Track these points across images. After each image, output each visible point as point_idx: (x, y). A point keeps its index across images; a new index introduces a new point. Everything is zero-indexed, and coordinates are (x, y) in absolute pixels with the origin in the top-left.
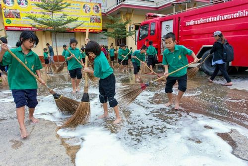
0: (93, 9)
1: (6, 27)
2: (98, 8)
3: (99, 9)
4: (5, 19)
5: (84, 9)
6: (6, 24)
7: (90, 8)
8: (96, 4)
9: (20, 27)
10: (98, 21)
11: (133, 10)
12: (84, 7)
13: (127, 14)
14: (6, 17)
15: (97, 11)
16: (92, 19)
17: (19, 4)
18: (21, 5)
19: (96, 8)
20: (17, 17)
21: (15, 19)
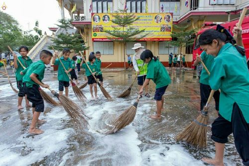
0: (165, 18)
1: (93, 39)
2: (169, 18)
3: (171, 18)
4: (93, 33)
5: (156, 20)
6: (93, 37)
7: (161, 18)
8: (167, 14)
9: (102, 39)
10: (168, 29)
11: (205, 17)
12: (156, 18)
13: (198, 21)
14: (94, 31)
15: (168, 21)
16: (163, 29)
17: (104, 20)
18: (105, 22)
19: (168, 17)
20: (101, 31)
21: (100, 32)
